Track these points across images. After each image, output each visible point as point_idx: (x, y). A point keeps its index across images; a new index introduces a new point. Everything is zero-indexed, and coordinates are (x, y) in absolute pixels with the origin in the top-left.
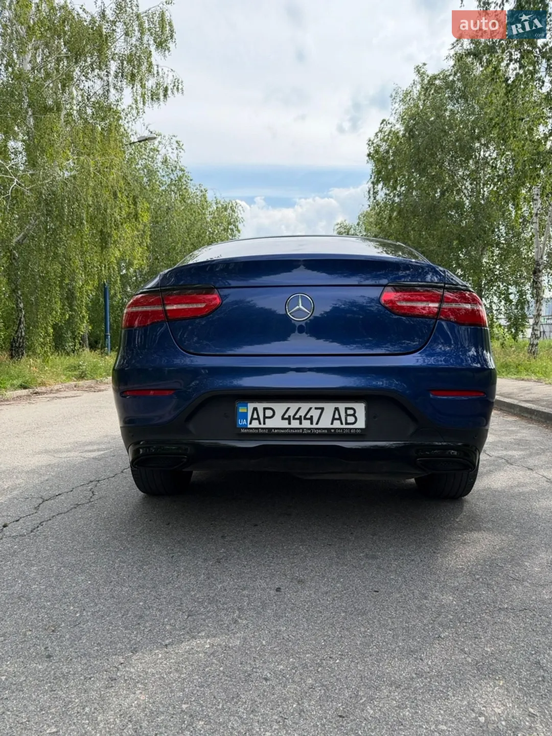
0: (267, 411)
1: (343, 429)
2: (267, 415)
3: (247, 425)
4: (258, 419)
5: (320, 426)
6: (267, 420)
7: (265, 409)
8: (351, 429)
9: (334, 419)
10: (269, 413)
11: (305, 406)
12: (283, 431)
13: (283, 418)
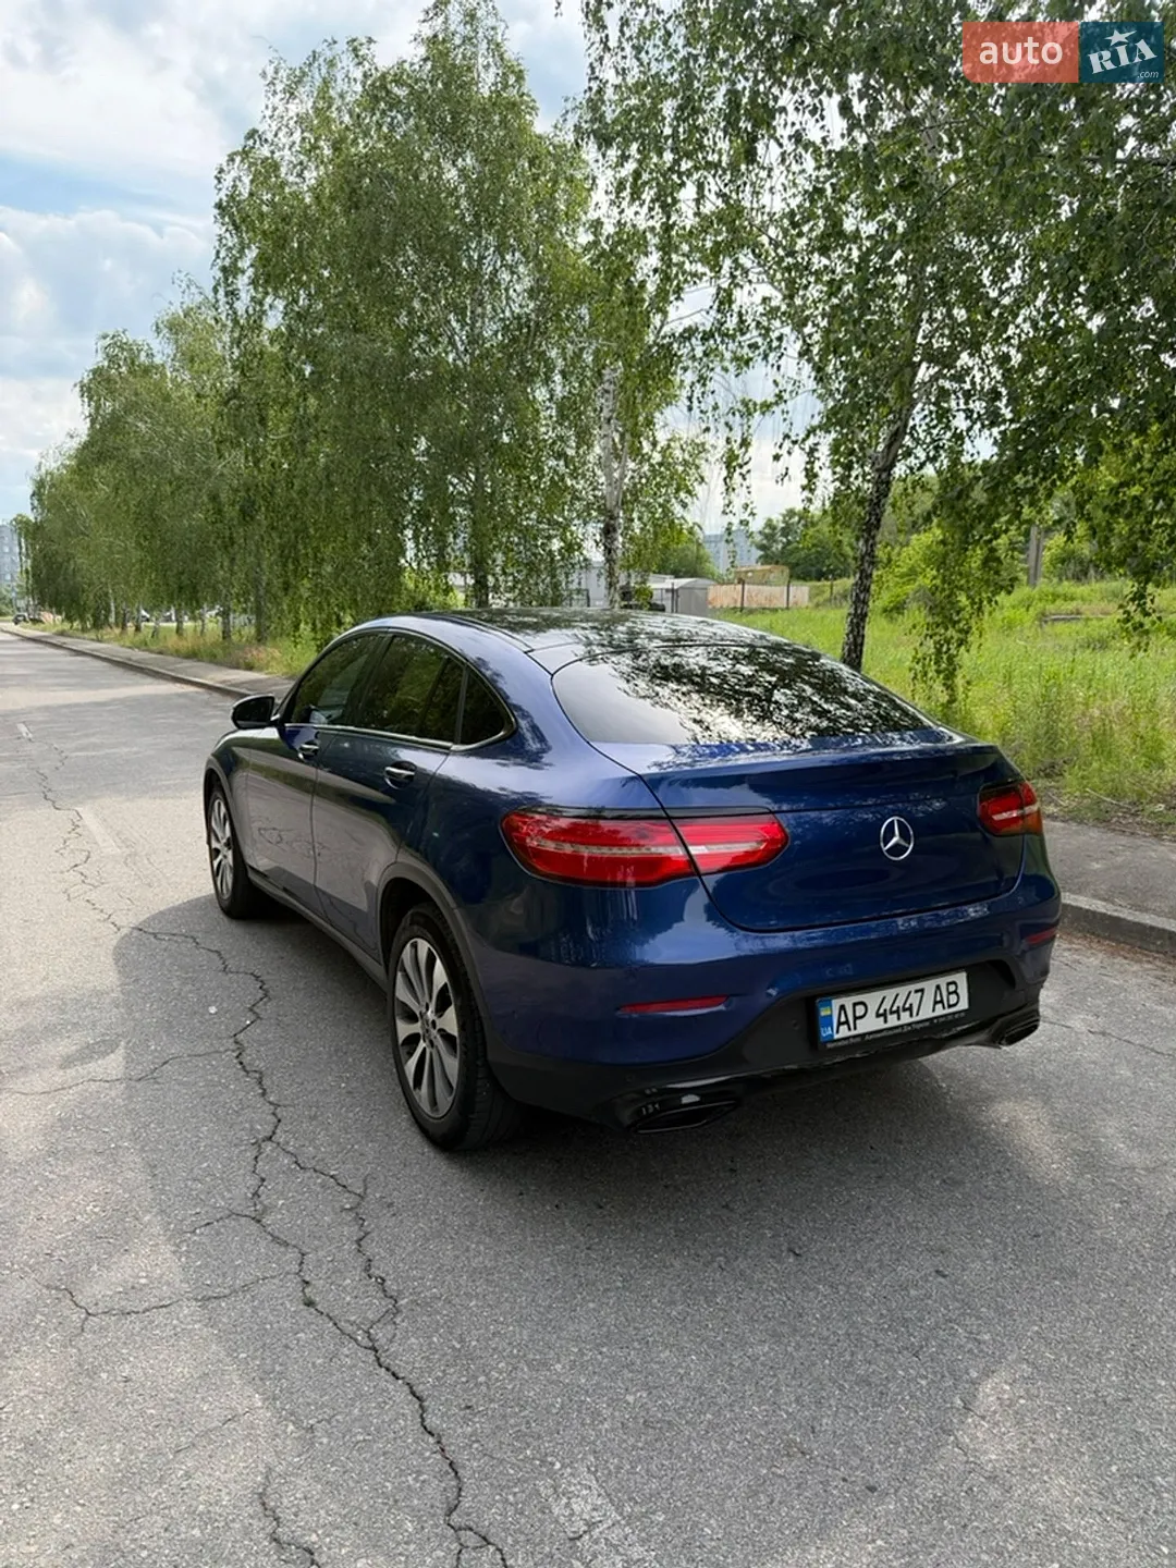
0: (857, 1007)
1: (946, 1015)
2: (858, 1014)
3: (832, 1036)
4: (847, 1022)
5: (922, 1016)
6: (858, 1022)
7: (855, 1005)
8: (954, 1013)
9: (936, 1003)
10: (860, 1010)
11: (903, 991)
12: (879, 1035)
13: (878, 1015)
